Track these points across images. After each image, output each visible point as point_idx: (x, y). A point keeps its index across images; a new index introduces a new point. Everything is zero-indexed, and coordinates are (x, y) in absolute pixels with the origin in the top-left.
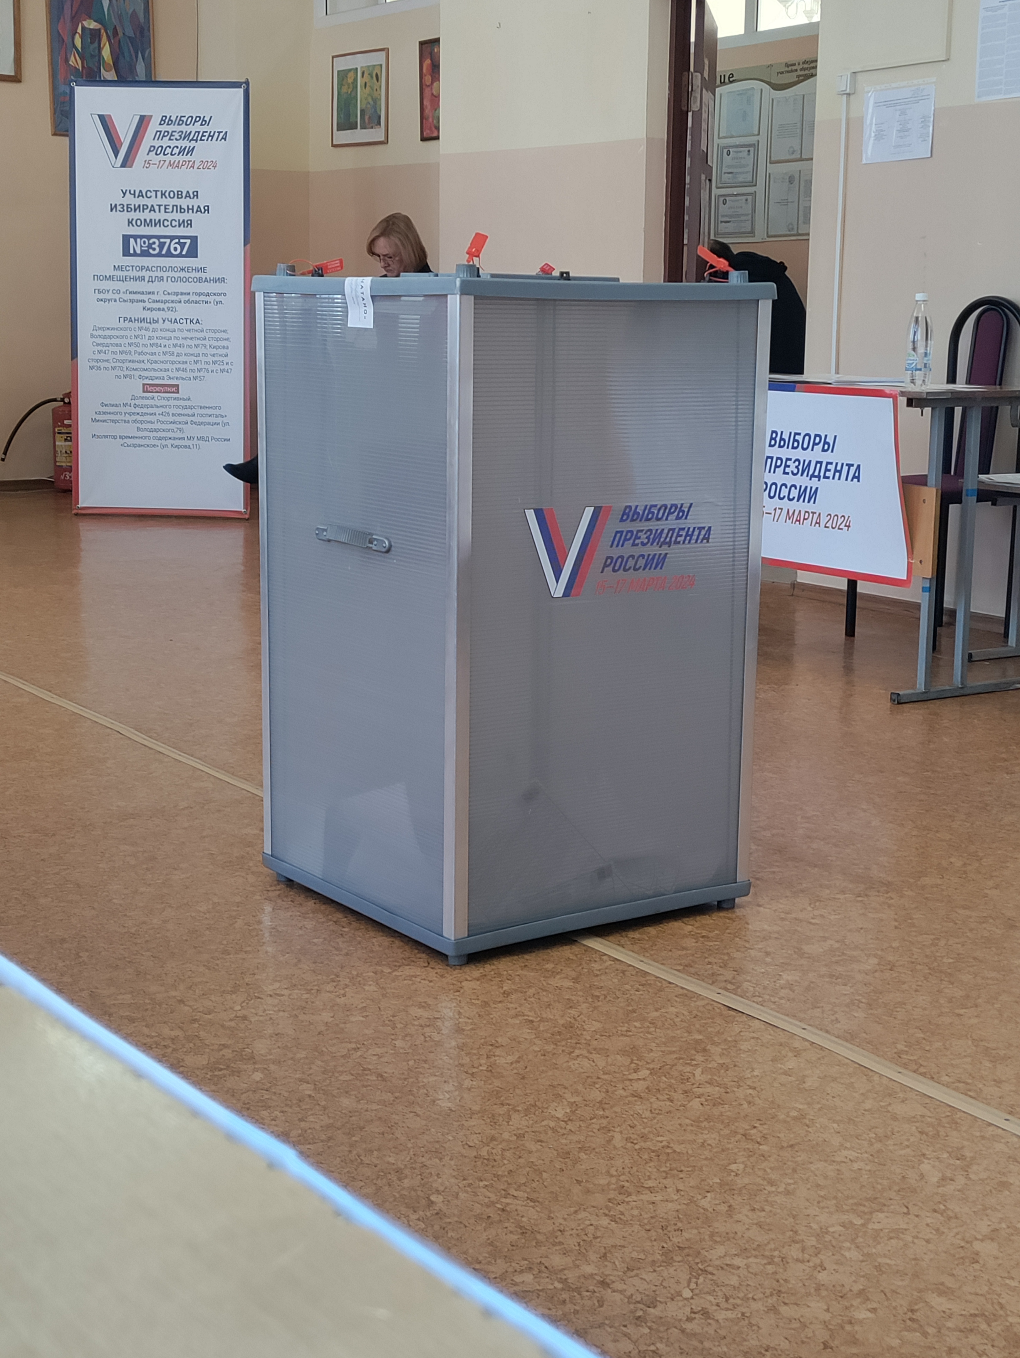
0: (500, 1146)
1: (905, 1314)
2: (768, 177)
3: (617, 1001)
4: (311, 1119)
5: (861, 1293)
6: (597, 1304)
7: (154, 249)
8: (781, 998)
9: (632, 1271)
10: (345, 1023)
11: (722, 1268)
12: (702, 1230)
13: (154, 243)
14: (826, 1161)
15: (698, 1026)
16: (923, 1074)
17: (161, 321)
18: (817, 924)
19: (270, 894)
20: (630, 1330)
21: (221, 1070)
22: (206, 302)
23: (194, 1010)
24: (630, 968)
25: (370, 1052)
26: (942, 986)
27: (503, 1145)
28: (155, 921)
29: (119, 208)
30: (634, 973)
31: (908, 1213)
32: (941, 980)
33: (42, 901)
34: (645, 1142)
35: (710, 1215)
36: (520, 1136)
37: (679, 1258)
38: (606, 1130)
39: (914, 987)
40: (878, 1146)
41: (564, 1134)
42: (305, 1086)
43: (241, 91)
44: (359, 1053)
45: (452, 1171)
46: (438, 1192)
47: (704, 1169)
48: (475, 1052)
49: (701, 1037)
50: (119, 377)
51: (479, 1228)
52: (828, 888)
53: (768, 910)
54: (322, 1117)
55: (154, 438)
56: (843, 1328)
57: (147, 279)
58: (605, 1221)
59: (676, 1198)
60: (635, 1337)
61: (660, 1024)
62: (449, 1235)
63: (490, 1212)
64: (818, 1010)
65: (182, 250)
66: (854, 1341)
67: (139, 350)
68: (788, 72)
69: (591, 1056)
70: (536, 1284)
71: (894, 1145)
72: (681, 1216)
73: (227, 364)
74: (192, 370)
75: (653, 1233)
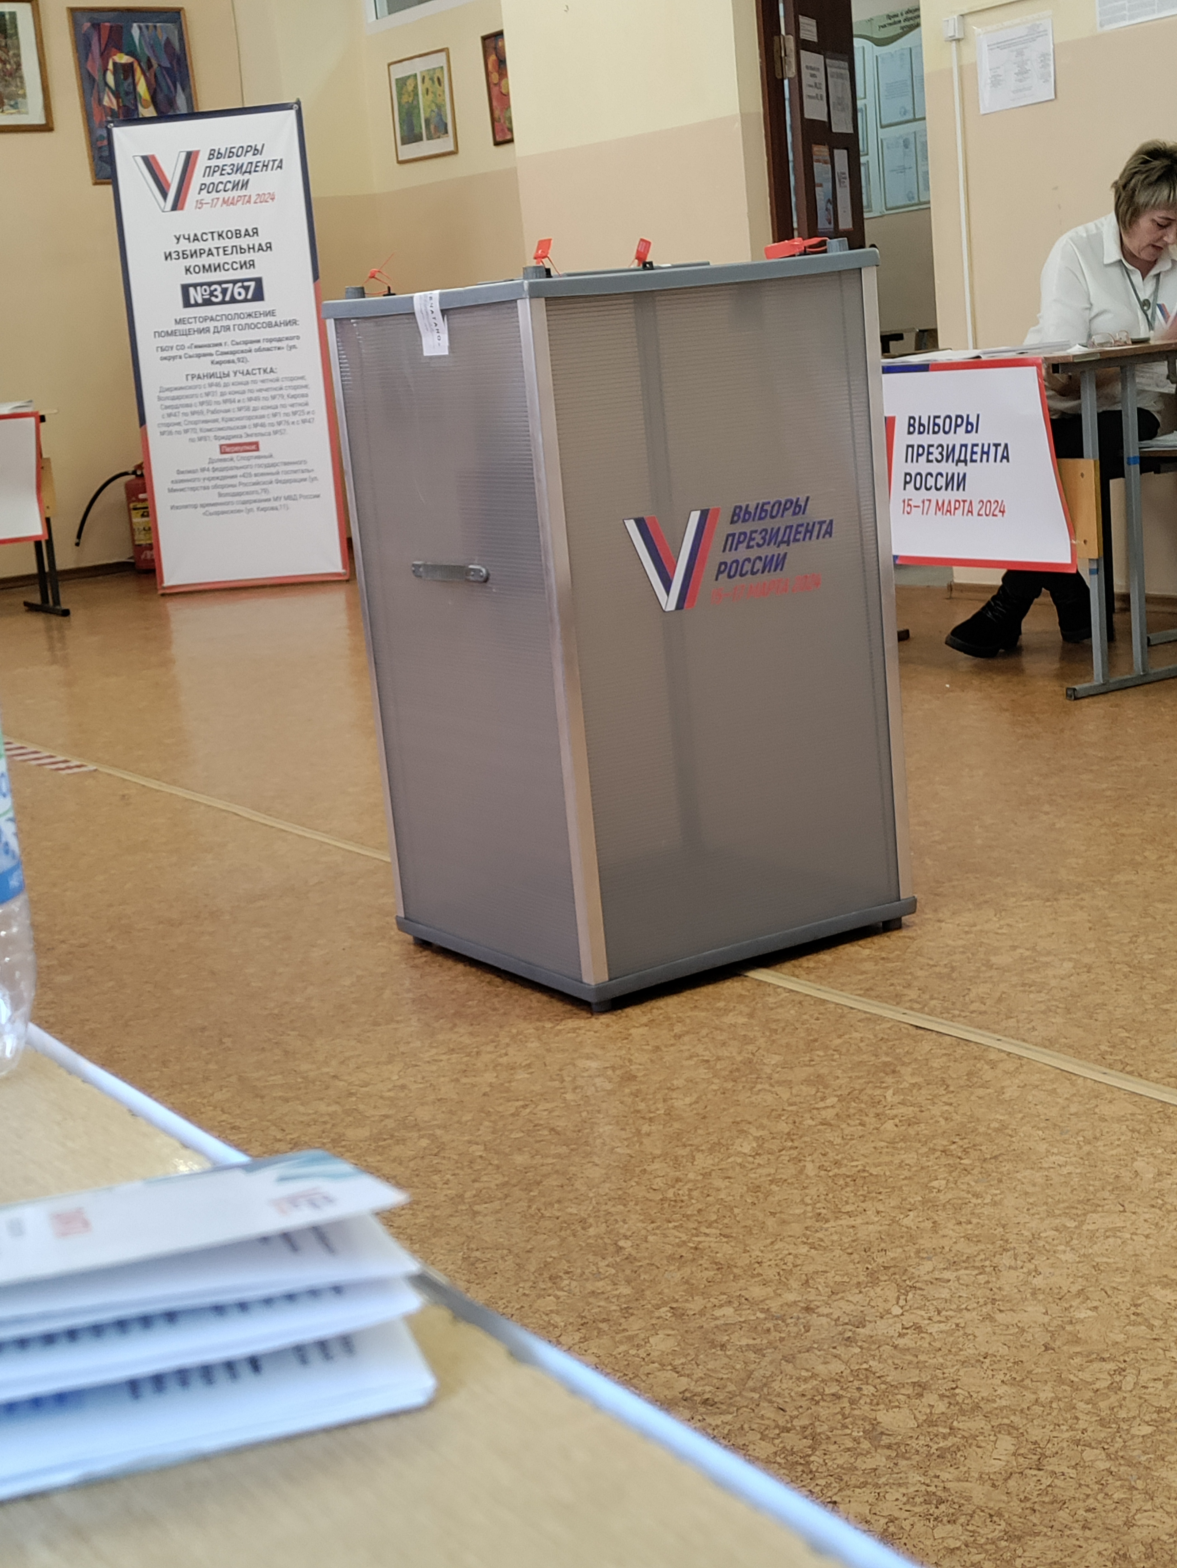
0: (686, 1187)
1: (1128, 1309)
2: (880, 144)
3: (797, 1032)
4: (485, 1179)
5: (1081, 1292)
6: (803, 1330)
7: (217, 297)
8: (972, 1012)
9: (838, 1293)
10: (510, 1082)
11: (932, 1283)
12: (906, 1249)
13: (216, 290)
14: (1032, 1168)
15: (884, 1048)
16: (1131, 1073)
17: (232, 374)
18: (1004, 934)
19: (417, 961)
20: (840, 1350)
21: (385, 1140)
22: (279, 348)
23: (350, 1084)
24: (808, 998)
25: (540, 1108)
26: (1144, 983)
27: (690, 1185)
28: (298, 1000)
29: (174, 256)
30: (812, 1002)
31: (1124, 1211)
32: (1144, 977)
33: (177, 992)
34: (839, 1168)
35: (914, 1233)
36: (706, 1175)
37: (886, 1278)
38: (797, 1160)
39: (1114, 986)
40: (1087, 1148)
41: (752, 1169)
42: (475, 1147)
43: (292, 113)
44: (528, 1110)
45: (638, 1216)
46: (626, 1238)
47: (904, 1188)
48: (651, 1097)
49: (888, 1059)
50: (192, 440)
51: (672, 1268)
52: (1014, 896)
53: (950, 926)
54: (496, 1176)
55: (238, 503)
56: (1064, 1329)
57: (212, 330)
58: (804, 1249)
59: (876, 1219)
60: (845, 1357)
61: (844, 1050)
62: (642, 1278)
63: (682, 1251)
64: (1012, 1020)
65: (247, 294)
66: (1077, 1341)
67: (212, 408)
68: (890, 24)
69: (773, 1090)
70: (737, 1317)
71: (1104, 1146)
72: (883, 1237)
73: (308, 413)
74: (272, 425)
75: (855, 1256)
